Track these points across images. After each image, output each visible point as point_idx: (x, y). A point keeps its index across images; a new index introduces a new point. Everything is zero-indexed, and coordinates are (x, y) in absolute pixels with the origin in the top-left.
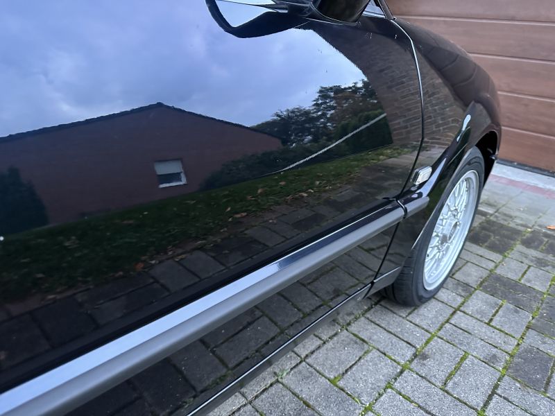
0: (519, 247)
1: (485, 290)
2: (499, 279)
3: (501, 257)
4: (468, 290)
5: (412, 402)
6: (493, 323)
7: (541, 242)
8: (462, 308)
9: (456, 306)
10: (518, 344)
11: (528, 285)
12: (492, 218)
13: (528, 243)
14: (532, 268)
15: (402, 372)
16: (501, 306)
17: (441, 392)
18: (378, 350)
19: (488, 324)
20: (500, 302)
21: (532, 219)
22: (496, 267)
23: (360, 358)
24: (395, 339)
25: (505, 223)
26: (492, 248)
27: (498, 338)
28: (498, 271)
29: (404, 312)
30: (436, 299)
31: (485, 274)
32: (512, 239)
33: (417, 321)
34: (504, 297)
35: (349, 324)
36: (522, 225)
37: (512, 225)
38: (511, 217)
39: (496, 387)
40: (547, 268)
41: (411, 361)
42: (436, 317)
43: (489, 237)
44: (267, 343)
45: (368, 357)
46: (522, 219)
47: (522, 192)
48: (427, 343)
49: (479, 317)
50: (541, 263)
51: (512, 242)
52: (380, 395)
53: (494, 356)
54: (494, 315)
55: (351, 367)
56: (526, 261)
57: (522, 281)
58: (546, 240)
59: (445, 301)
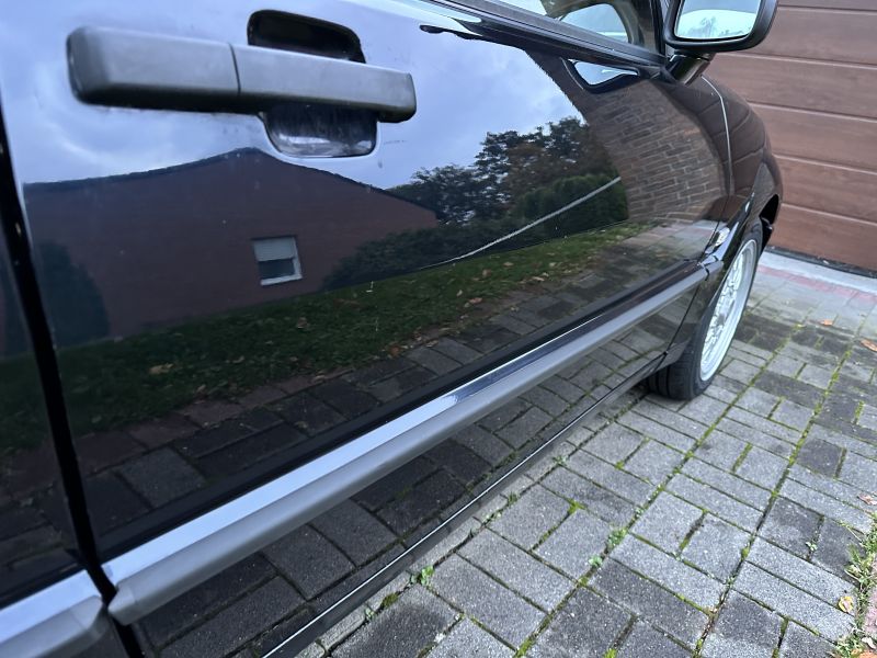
0: (790, 344)
1: (759, 386)
2: (772, 376)
3: (771, 354)
4: (739, 387)
5: (703, 484)
6: (773, 418)
7: (816, 339)
8: (737, 404)
9: (730, 402)
10: (803, 437)
11: (806, 382)
12: (753, 312)
13: (800, 339)
14: (808, 366)
15: (686, 460)
16: (779, 403)
17: (731, 477)
18: (655, 440)
19: (768, 418)
20: (778, 398)
21: (802, 314)
22: (767, 364)
23: (639, 447)
24: (670, 432)
25: (770, 318)
26: (759, 344)
27: (782, 432)
28: (770, 369)
29: (674, 407)
30: (707, 395)
31: (756, 372)
32: (781, 336)
33: (691, 415)
34: (781, 393)
35: (616, 417)
36: (790, 321)
37: (778, 320)
38: (776, 311)
39: (786, 473)
40: (825, 366)
41: (694, 450)
42: (710, 412)
43: (753, 333)
44: (543, 429)
45: (648, 446)
46: (789, 314)
47: (785, 283)
48: (706, 434)
49: (757, 412)
50: (818, 361)
51: (781, 339)
52: (670, 478)
53: (780, 447)
54: (773, 410)
55: (632, 455)
56: (801, 359)
57: (799, 379)
58: (821, 336)
59: (717, 396)
